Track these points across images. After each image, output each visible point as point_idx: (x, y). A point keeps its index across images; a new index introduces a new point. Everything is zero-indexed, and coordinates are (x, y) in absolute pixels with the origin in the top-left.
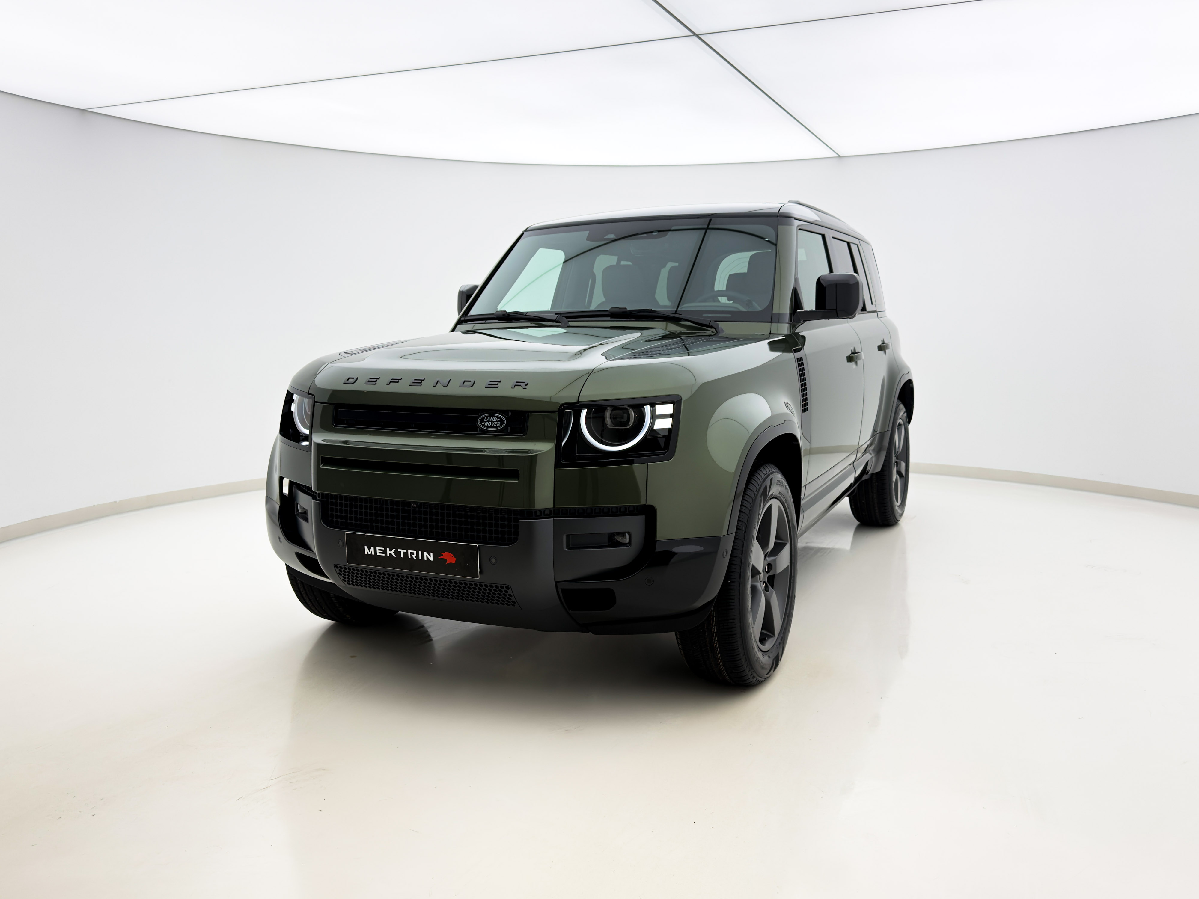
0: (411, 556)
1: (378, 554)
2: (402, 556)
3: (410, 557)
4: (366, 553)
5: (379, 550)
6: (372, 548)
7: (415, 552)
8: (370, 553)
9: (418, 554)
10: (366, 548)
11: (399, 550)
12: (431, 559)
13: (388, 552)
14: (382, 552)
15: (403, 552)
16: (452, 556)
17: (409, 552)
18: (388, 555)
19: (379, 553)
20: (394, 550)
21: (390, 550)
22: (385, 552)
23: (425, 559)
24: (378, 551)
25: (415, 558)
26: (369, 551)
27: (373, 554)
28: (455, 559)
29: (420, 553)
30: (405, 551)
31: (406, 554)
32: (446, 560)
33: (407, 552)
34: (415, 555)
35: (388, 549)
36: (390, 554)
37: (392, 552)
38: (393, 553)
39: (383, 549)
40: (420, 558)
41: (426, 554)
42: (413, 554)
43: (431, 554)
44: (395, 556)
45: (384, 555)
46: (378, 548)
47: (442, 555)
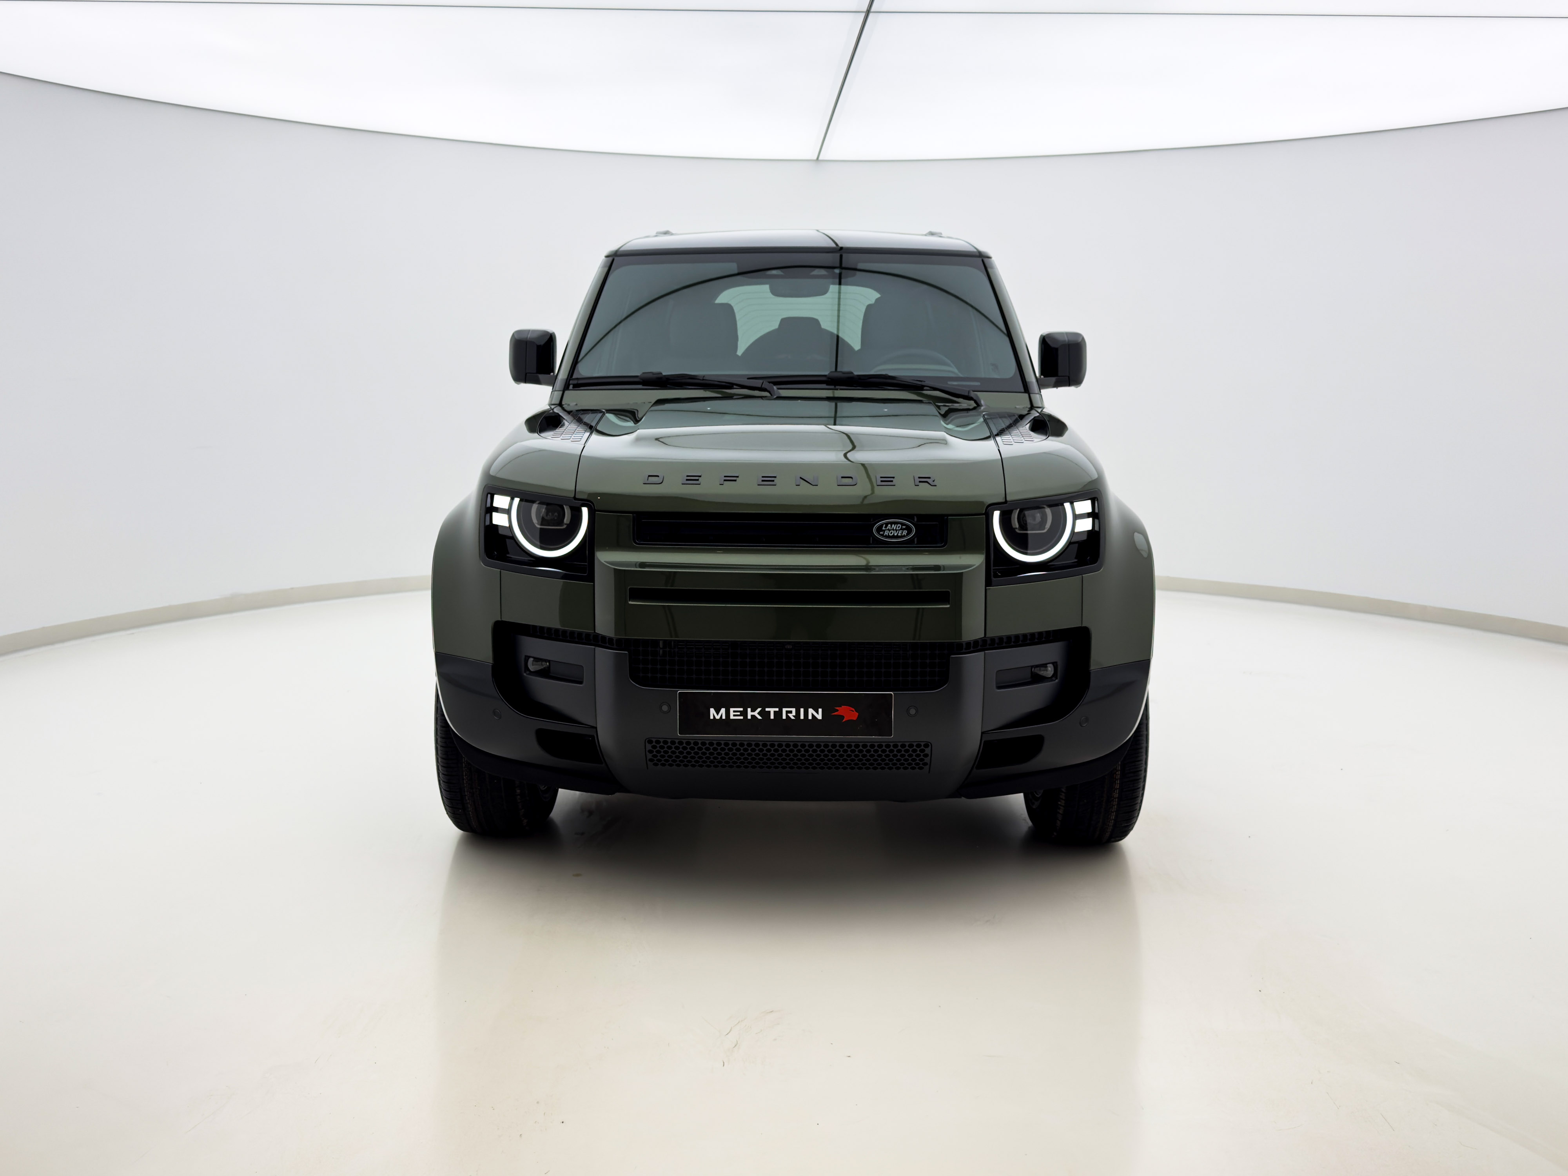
0: (787, 716)
1: (732, 717)
2: (772, 717)
3: (784, 717)
4: (712, 717)
5: (734, 711)
6: (723, 711)
7: (794, 710)
8: (718, 717)
9: (798, 713)
10: (712, 711)
11: (767, 709)
12: (819, 717)
13: (750, 714)
14: (739, 713)
15: (774, 712)
16: (853, 711)
17: (784, 710)
18: (749, 717)
19: (734, 715)
20: (759, 709)
21: (753, 711)
22: (744, 713)
23: (810, 717)
24: (732, 714)
25: (793, 718)
26: (718, 714)
27: (724, 717)
28: (858, 714)
29: (802, 710)
30: (777, 709)
31: (778, 714)
32: (843, 717)
33: (781, 712)
34: (794, 713)
35: (749, 710)
36: (753, 716)
37: (756, 713)
38: (759, 713)
39: (742, 709)
40: (802, 717)
41: (811, 711)
42: (791, 712)
43: (820, 710)
44: (759, 717)
45: (742, 718)
46: (732, 710)
47: (837, 710)
